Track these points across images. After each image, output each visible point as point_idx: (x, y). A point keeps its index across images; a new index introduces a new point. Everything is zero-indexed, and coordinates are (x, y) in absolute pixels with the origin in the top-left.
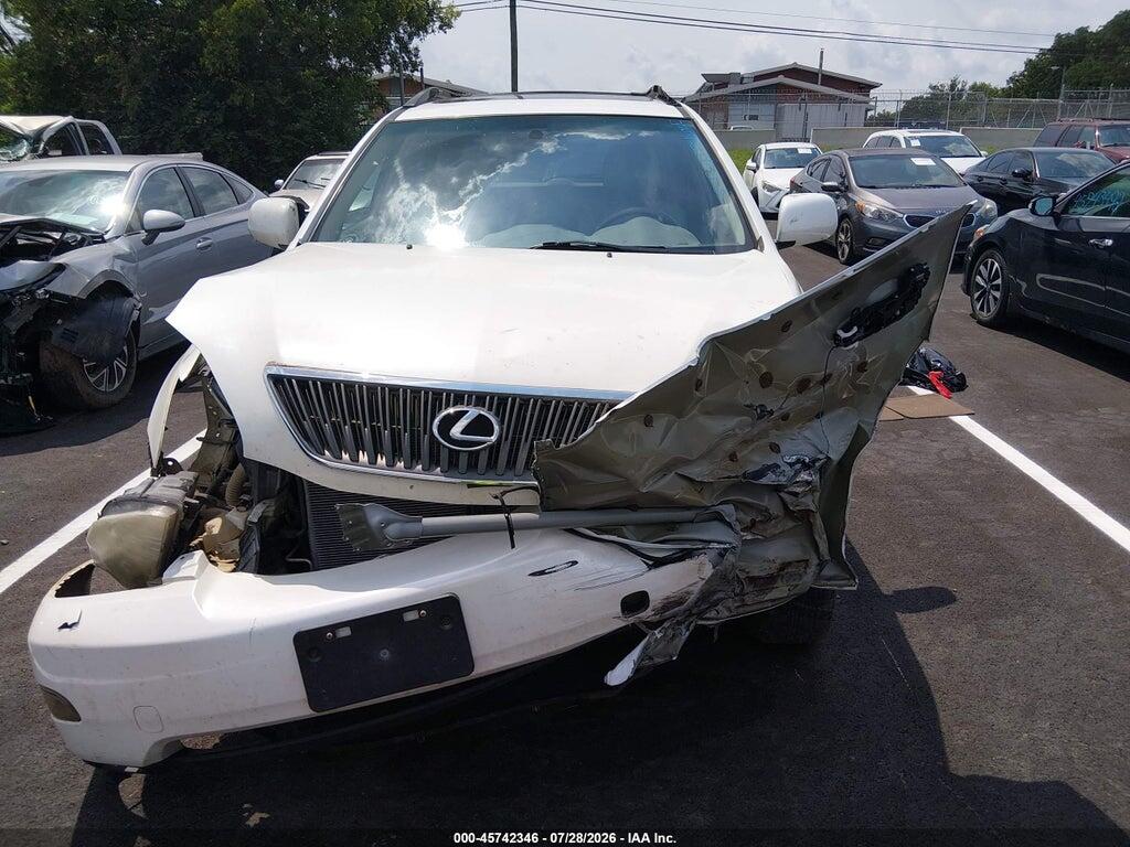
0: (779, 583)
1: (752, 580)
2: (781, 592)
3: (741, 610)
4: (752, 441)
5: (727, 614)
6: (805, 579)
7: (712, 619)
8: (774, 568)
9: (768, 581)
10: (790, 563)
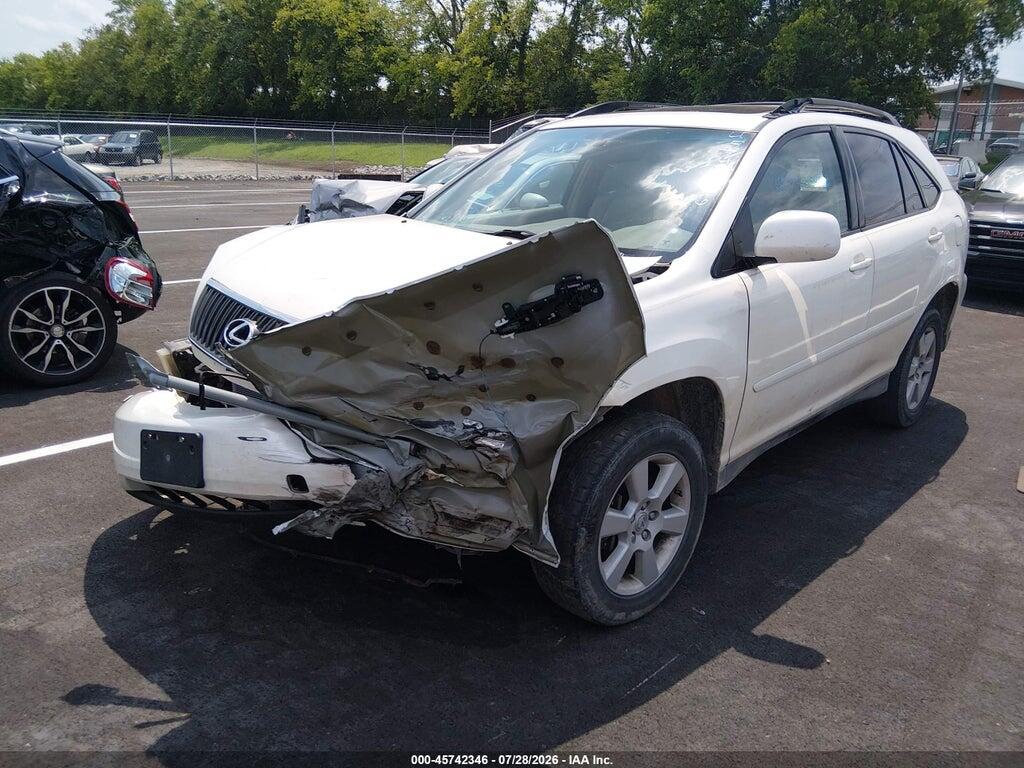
0: (478, 530)
1: (448, 516)
2: (477, 537)
3: (432, 536)
4: (446, 399)
5: (417, 533)
6: (502, 536)
7: (403, 532)
8: (472, 515)
9: (468, 525)
10: (490, 518)
